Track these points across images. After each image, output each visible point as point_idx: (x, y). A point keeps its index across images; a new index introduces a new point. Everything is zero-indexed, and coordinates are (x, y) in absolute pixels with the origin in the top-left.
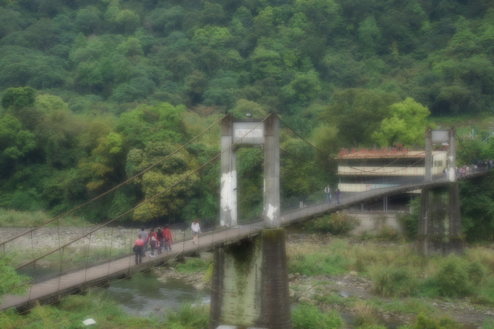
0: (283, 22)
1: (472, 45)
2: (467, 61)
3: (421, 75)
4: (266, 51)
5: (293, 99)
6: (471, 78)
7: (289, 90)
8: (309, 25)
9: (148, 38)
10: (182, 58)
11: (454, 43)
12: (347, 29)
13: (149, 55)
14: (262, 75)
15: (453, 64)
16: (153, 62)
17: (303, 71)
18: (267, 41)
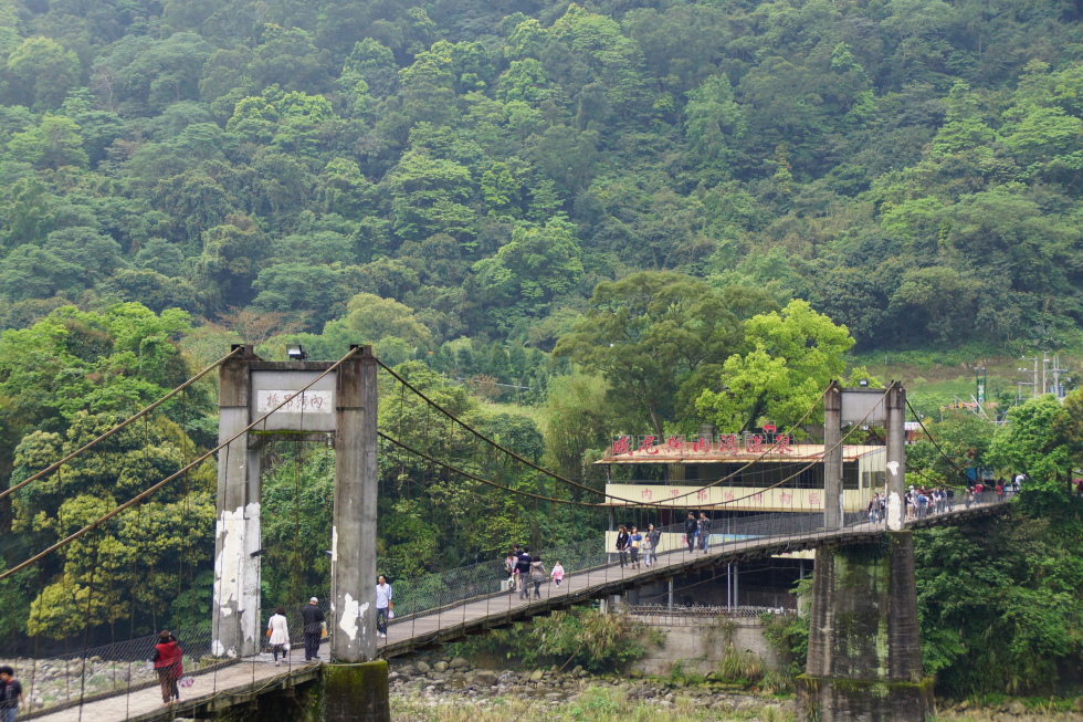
0: (482, 83)
1: (988, 159)
2: (972, 201)
3: (851, 236)
4: (433, 163)
5: (507, 295)
6: (983, 246)
7: (493, 269)
8: (552, 94)
9: (102, 117)
10: (198, 176)
11: (938, 152)
12: (656, 106)
13: (105, 165)
14: (421, 229)
15: (936, 209)
16: (116, 186)
17: (533, 220)
18: (436, 136)
